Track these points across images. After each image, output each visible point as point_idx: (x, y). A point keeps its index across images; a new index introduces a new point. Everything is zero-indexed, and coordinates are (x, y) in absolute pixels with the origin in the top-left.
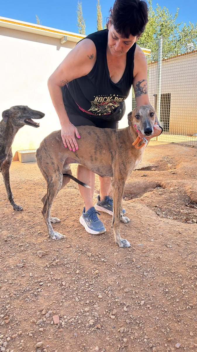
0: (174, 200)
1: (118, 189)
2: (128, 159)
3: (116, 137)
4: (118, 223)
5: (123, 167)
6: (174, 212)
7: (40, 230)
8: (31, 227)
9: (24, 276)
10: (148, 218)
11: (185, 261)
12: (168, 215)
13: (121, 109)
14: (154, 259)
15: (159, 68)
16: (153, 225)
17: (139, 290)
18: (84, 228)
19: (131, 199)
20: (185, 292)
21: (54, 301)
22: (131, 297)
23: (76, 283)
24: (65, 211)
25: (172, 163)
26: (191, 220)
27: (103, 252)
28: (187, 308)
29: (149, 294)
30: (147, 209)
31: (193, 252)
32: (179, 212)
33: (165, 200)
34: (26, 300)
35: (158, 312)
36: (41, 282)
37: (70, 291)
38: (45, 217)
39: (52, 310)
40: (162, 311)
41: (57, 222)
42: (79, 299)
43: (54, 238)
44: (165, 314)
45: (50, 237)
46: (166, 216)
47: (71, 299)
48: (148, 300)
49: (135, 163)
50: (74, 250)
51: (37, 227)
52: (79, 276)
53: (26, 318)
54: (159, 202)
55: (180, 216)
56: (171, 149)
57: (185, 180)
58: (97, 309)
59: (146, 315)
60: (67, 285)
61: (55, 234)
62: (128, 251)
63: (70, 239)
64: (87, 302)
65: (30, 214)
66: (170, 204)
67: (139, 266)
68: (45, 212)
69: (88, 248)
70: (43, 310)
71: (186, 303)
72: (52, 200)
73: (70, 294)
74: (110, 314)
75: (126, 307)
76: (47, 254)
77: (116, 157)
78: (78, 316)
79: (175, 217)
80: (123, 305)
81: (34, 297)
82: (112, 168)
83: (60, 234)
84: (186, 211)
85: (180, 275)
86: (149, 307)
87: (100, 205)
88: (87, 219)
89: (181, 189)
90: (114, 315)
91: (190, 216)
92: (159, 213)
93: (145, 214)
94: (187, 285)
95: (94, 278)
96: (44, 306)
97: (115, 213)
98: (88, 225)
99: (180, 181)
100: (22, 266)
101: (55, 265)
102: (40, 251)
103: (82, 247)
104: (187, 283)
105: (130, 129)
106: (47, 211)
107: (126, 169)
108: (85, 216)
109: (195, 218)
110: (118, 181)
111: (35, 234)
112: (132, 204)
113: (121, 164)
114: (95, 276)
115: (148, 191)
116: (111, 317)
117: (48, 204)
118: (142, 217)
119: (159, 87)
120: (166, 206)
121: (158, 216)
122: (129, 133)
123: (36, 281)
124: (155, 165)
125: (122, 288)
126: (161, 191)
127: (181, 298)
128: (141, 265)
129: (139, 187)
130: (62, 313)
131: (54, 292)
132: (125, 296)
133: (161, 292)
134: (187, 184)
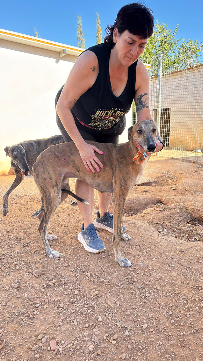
0: (176, 217)
1: (119, 205)
2: (129, 174)
3: (117, 152)
4: (119, 241)
5: (124, 182)
6: (176, 230)
7: (35, 248)
8: (26, 245)
9: (19, 298)
10: (149, 235)
11: (188, 282)
12: (169, 233)
13: (122, 123)
14: (156, 279)
15: (159, 83)
16: (155, 243)
17: (141, 312)
18: (83, 246)
19: (131, 215)
20: (190, 314)
21: (51, 325)
22: (133, 320)
23: (74, 304)
24: (62, 228)
25: (173, 179)
26: (194, 238)
27: (102, 271)
28: (192, 332)
29: (152, 317)
30: (148, 226)
31: (197, 272)
32: (181, 229)
33: (166, 217)
34: (21, 324)
35: (162, 337)
36: (37, 303)
37: (68, 313)
38: (42, 235)
39: (48, 334)
40: (166, 335)
41: (54, 239)
42: (77, 322)
43: (51, 256)
44: (169, 339)
45: (46, 256)
46: (167, 234)
47: (69, 322)
48: (150, 324)
49: (136, 179)
50: (72, 269)
51: (33, 244)
52: (77, 297)
53: (21, 344)
54: (160, 219)
55: (182, 234)
56: (171, 164)
57: (187, 197)
58: (97, 333)
59: (149, 340)
60: (65, 307)
61: (52, 253)
62: (129, 270)
63: (68, 257)
64: (86, 326)
65: (25, 231)
66: (171, 220)
67: (140, 287)
68: (42, 229)
69: (87, 267)
70: (39, 335)
71: (191, 326)
72: (49, 217)
73: (68, 317)
74: (111, 339)
75: (128, 331)
76: (44, 274)
77: (117, 173)
78: (76, 342)
79: (177, 235)
80: (124, 329)
81: (29, 320)
82: (113, 184)
83: (57, 252)
84: (188, 229)
85: (184, 297)
86: (152, 332)
87: (99, 222)
88: (86, 237)
89: (183, 205)
90: (115, 339)
91: (192, 234)
92: (160, 230)
93: (147, 231)
94: (191, 307)
95: (94, 299)
96: (41, 330)
97: (115, 230)
98: (87, 242)
99: (181, 197)
100: (17, 287)
101: (52, 285)
102: (36, 270)
103: (80, 266)
104: (192, 305)
105: (130, 144)
106: (44, 228)
107: (126, 185)
108: (84, 234)
109: (197, 236)
110: (119, 197)
111: (31, 252)
112: (133, 221)
113: (122, 180)
114: (94, 297)
115: (149, 208)
116: (112, 342)
117: (45, 220)
118: (143, 234)
119: (158, 102)
120: (167, 223)
121: (159, 234)
122: (130, 148)
123: (32, 302)
124: (155, 181)
125: (123, 310)
126: (162, 208)
127: (186, 321)
128: (143, 285)
129: (139, 203)
130: (60, 338)
131: (51, 315)
132: (126, 319)
133: (164, 315)
134: (189, 200)
